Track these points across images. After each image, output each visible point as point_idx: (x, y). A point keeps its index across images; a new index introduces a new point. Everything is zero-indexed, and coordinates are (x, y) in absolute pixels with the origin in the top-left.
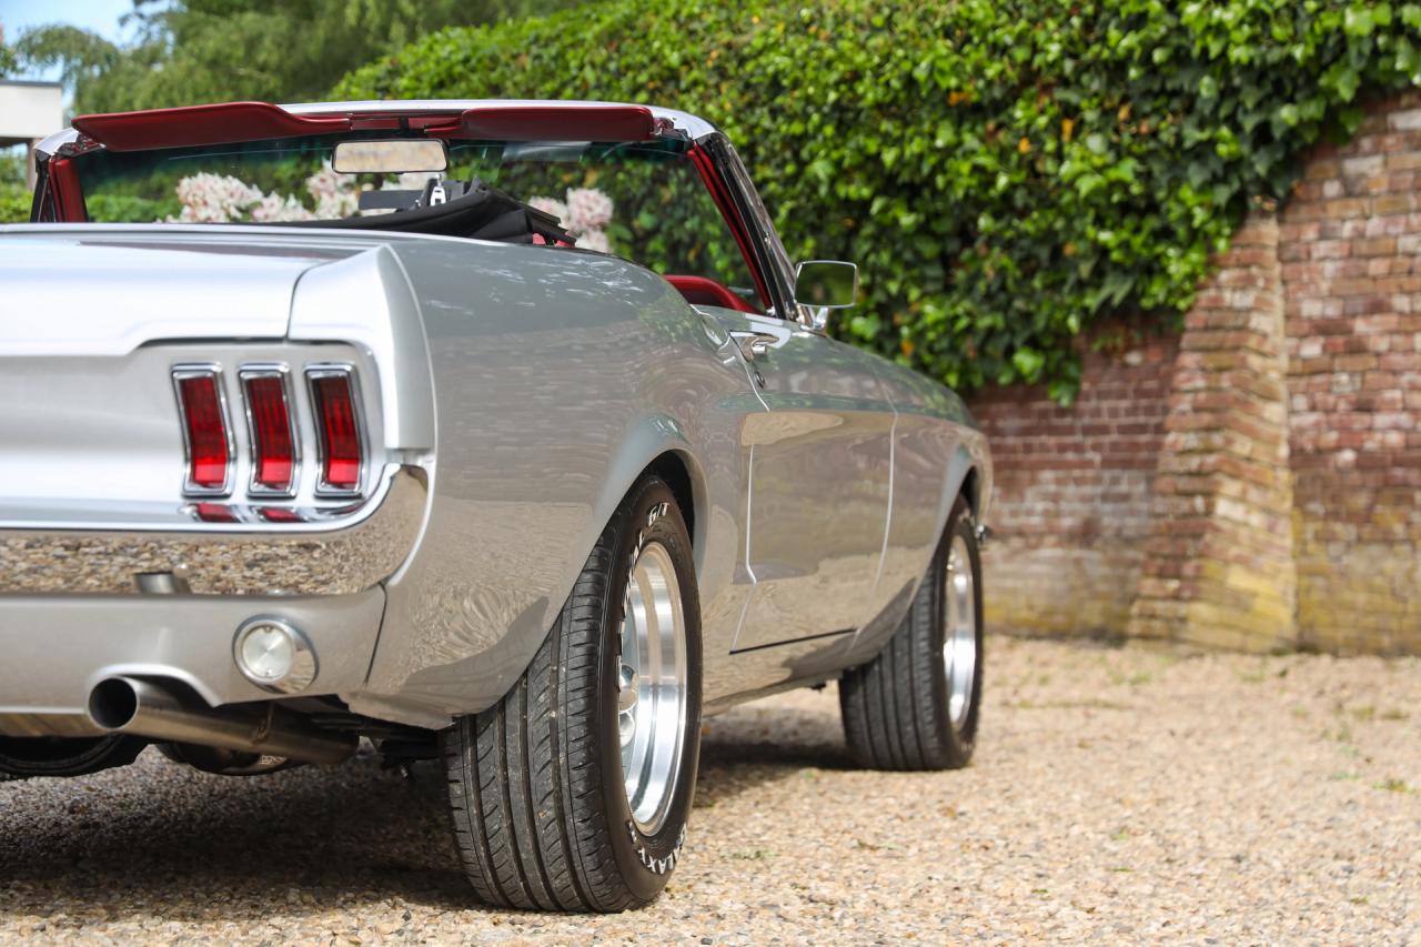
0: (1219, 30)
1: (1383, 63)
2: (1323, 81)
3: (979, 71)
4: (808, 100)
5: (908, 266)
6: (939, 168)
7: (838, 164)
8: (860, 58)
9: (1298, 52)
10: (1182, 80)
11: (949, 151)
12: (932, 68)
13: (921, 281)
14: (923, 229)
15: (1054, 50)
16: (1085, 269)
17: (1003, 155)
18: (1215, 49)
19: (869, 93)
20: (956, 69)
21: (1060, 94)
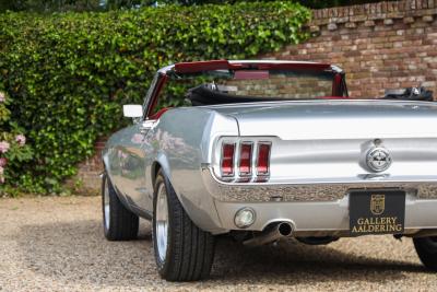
0: (216, 34)
1: (266, 45)
2: (247, 49)
3: (131, 42)
4: (68, 47)
5: (97, 94)
6: (115, 68)
7: (78, 66)
8: (89, 37)
9: (240, 41)
10: (201, 47)
11: (119, 64)
12: (117, 41)
13: (101, 99)
14: (105, 85)
15: (159, 37)
16: (165, 97)
17: (138, 65)
18: (214, 39)
19: (92, 46)
20: (125, 41)
21: (158, 49)
